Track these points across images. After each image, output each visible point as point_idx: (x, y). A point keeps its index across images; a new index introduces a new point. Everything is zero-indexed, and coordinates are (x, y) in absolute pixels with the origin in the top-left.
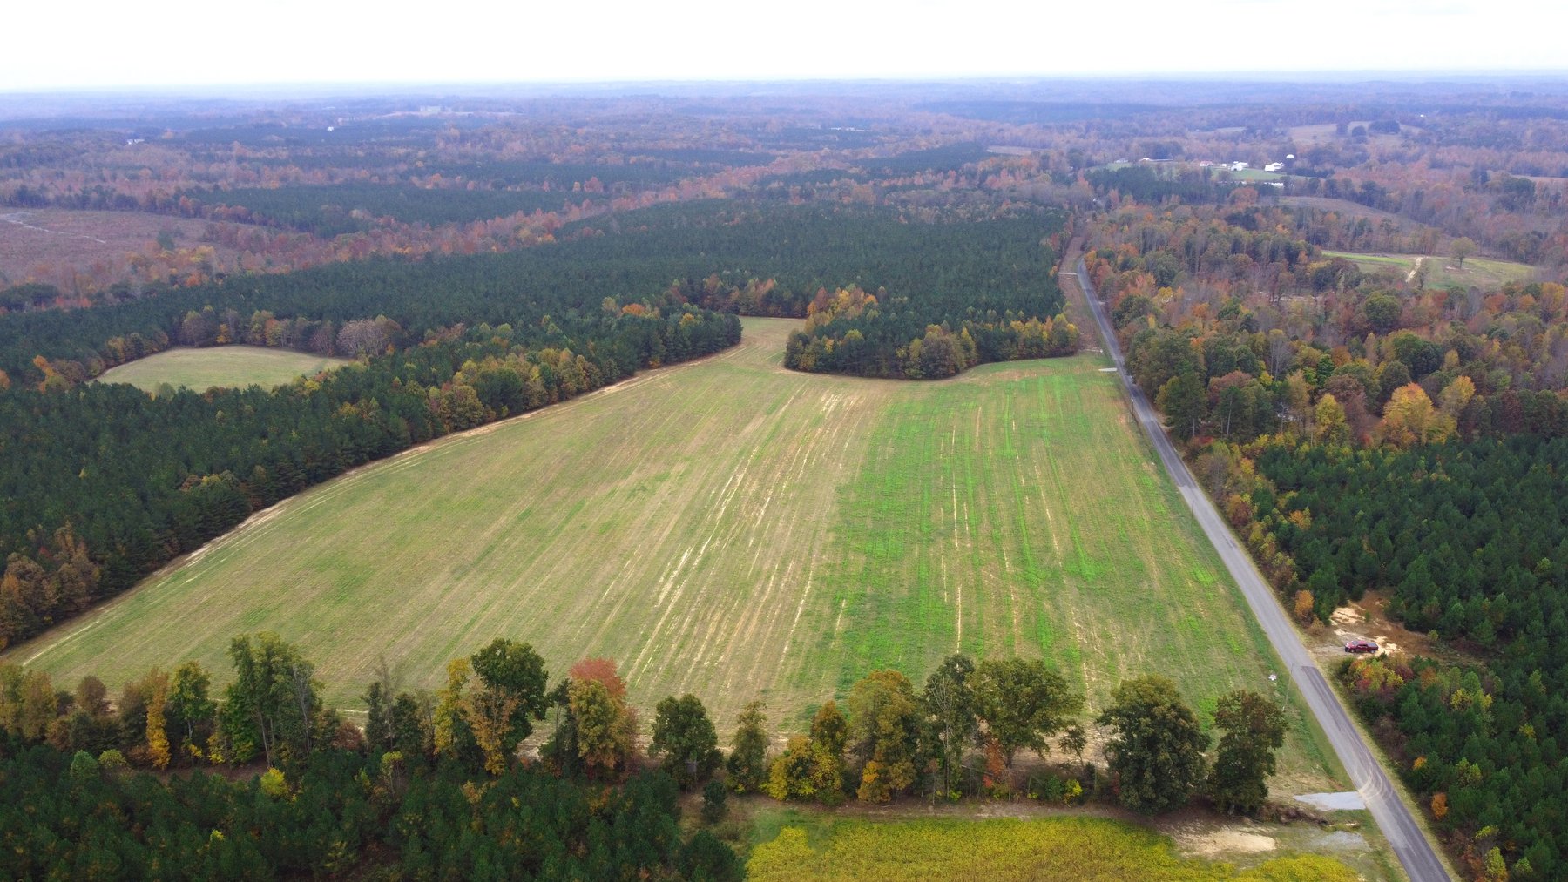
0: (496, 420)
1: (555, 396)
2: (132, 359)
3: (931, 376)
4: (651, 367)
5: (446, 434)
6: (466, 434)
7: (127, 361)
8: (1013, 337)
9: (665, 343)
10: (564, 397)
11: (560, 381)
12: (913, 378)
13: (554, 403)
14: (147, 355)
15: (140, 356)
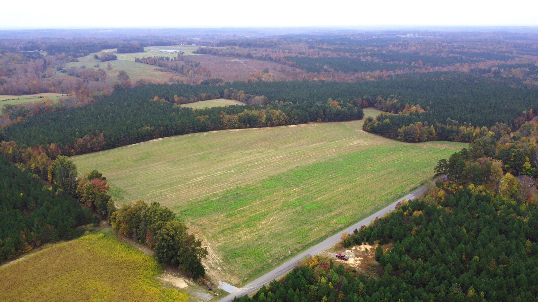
0: (245, 128)
1: (269, 124)
2: (207, 100)
3: (406, 141)
4: (317, 122)
5: (226, 129)
6: (231, 130)
7: (205, 100)
8: (458, 132)
9: (324, 114)
10: (272, 125)
11: (271, 120)
12: (400, 140)
13: (268, 126)
14: (211, 99)
15: (210, 99)
